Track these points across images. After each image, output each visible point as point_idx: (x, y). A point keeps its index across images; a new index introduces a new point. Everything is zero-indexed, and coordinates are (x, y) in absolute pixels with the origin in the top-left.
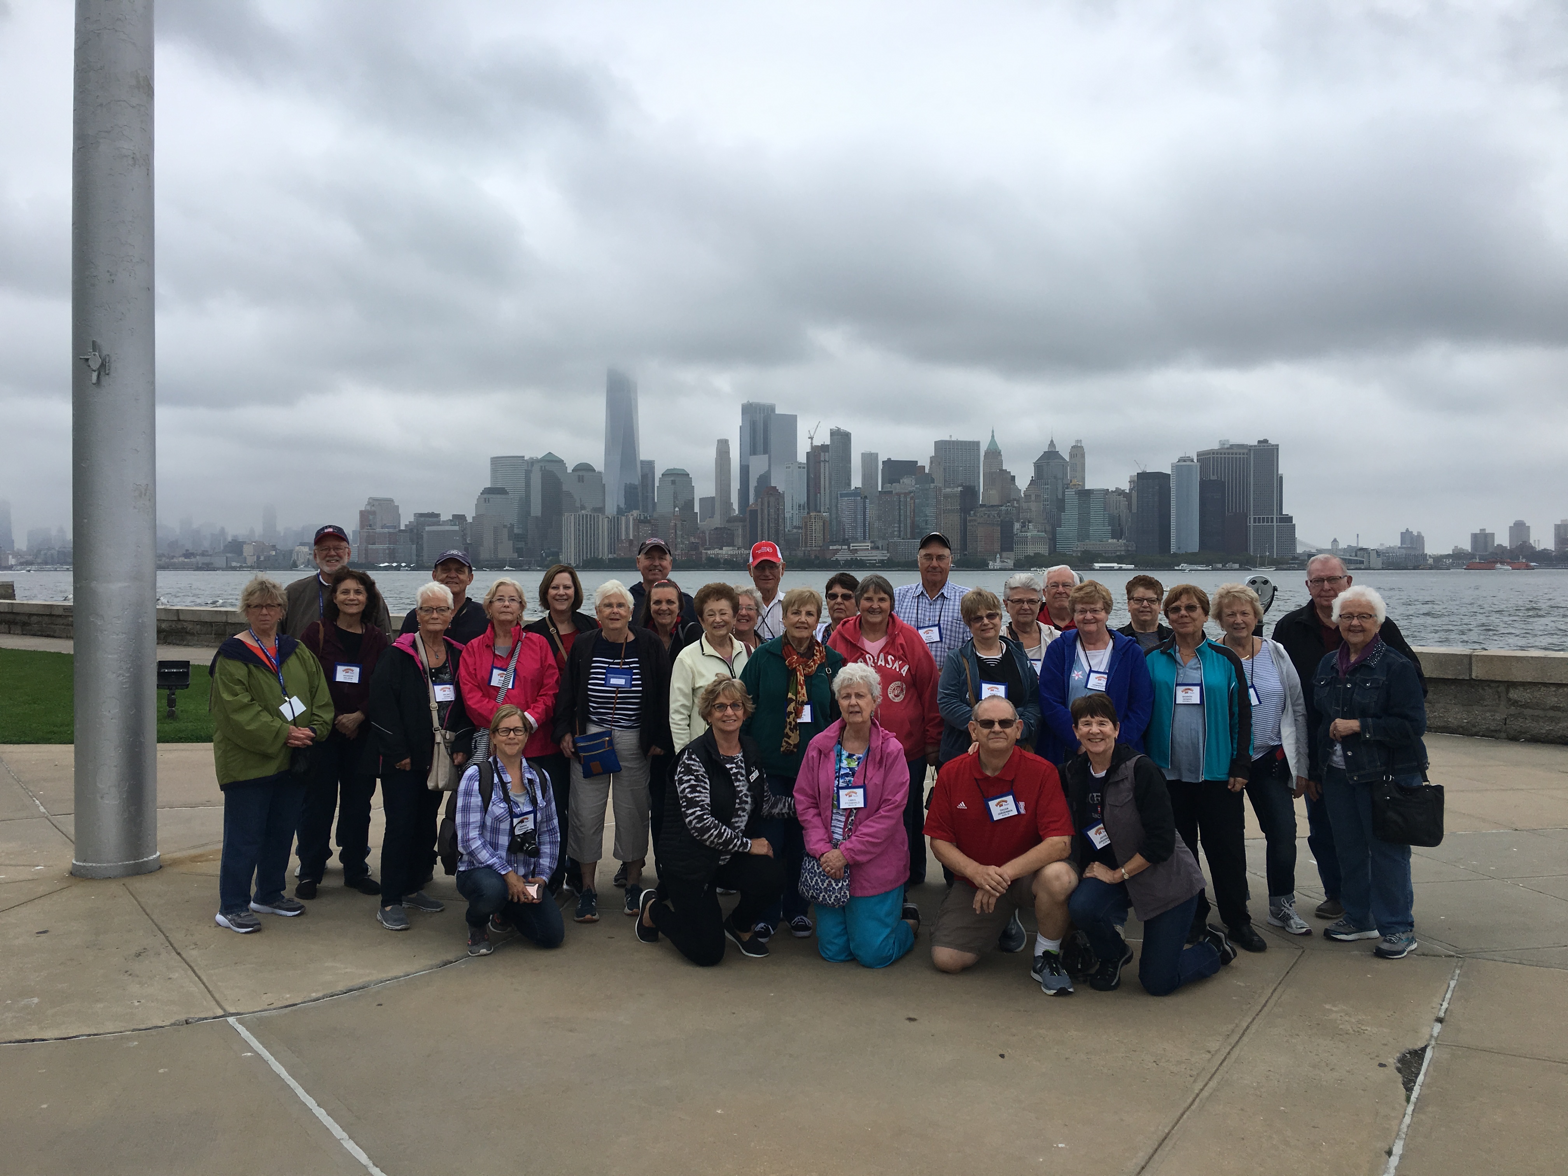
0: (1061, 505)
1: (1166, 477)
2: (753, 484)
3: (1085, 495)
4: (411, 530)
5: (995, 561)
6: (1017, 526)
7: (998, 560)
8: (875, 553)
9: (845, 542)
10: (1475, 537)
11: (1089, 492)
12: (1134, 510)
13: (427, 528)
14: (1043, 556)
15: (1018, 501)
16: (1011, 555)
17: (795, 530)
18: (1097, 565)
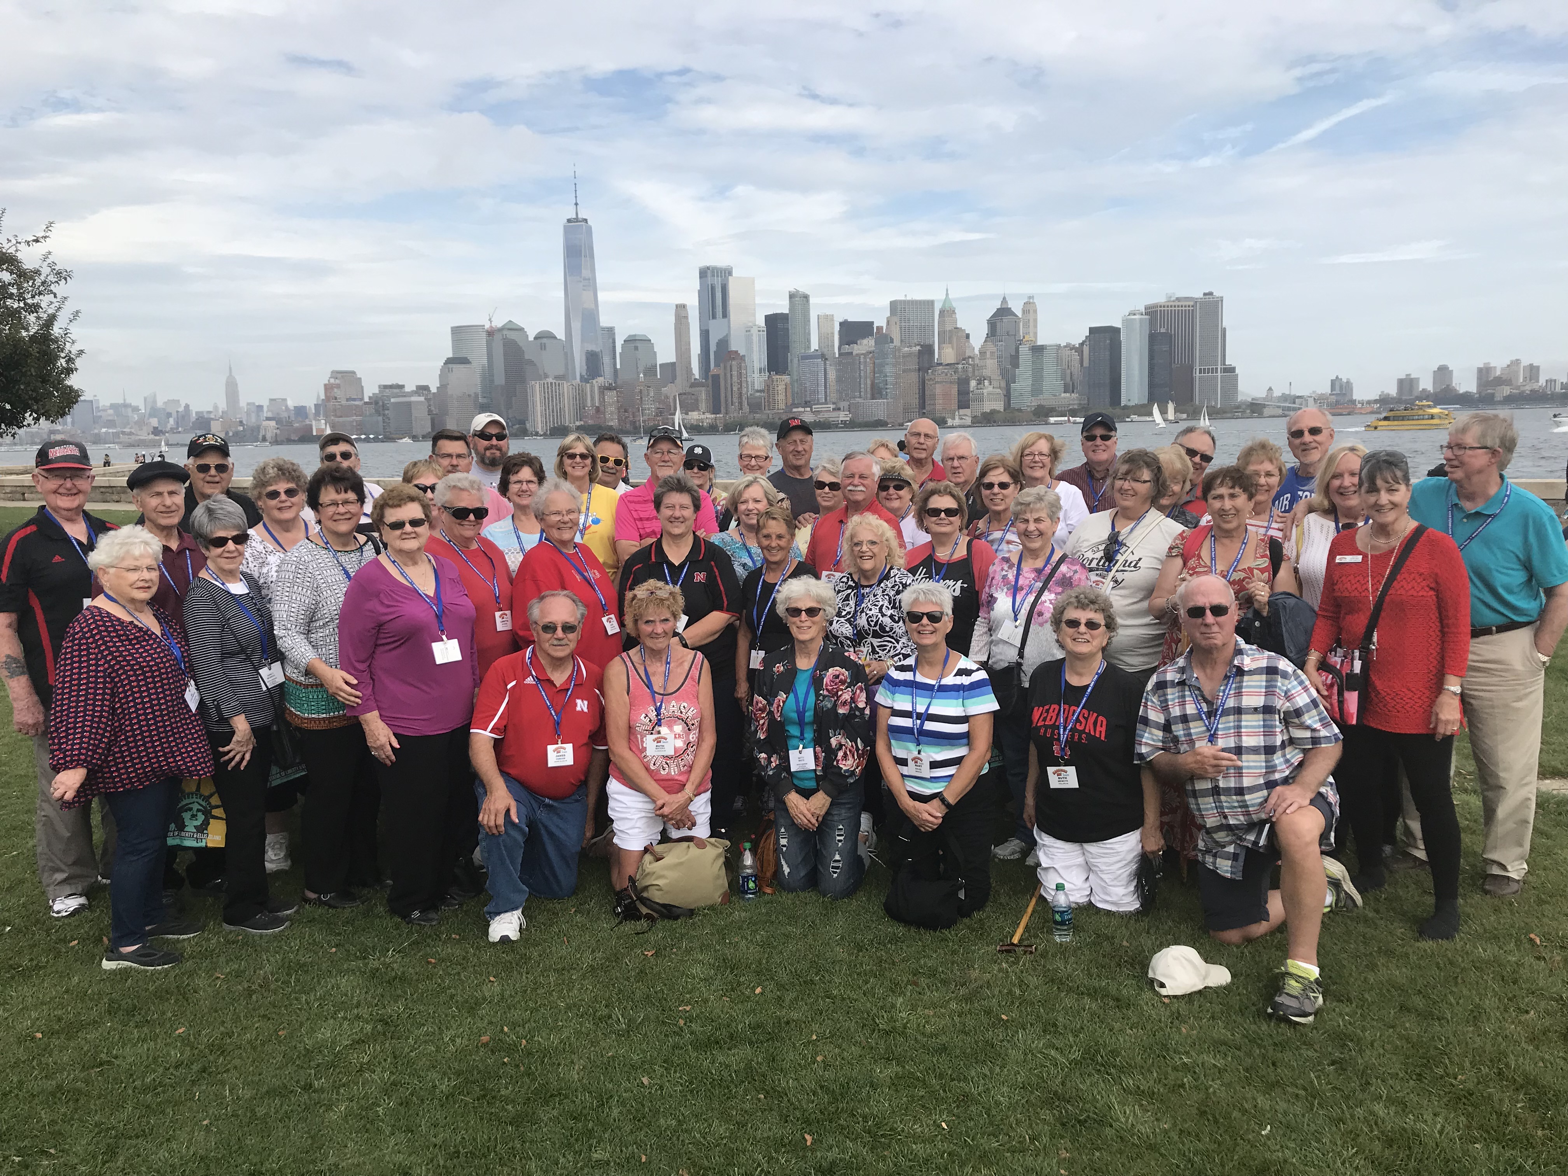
0: (1015, 360)
1: (1116, 331)
2: (713, 348)
3: (1037, 350)
4: (376, 403)
5: (954, 419)
6: (973, 383)
7: (957, 417)
8: (835, 414)
9: (807, 404)
10: (1401, 382)
11: (1042, 348)
12: (1086, 363)
13: (392, 400)
14: (999, 412)
15: (973, 358)
16: (967, 411)
17: (758, 394)
18: (1052, 420)
